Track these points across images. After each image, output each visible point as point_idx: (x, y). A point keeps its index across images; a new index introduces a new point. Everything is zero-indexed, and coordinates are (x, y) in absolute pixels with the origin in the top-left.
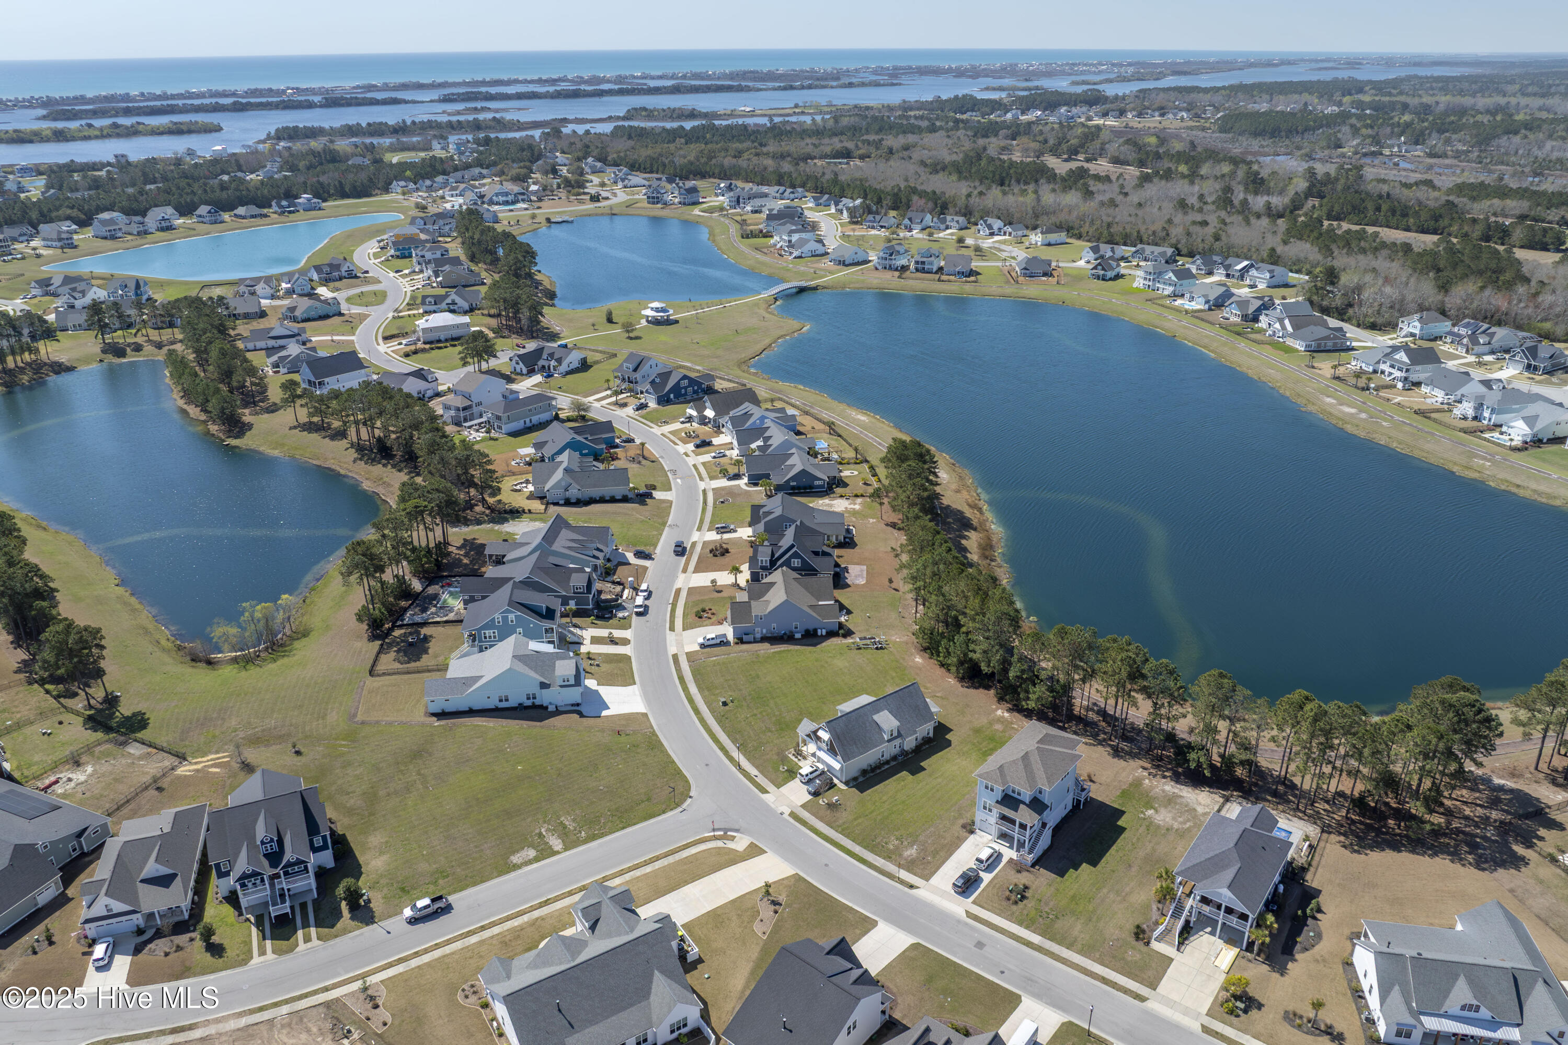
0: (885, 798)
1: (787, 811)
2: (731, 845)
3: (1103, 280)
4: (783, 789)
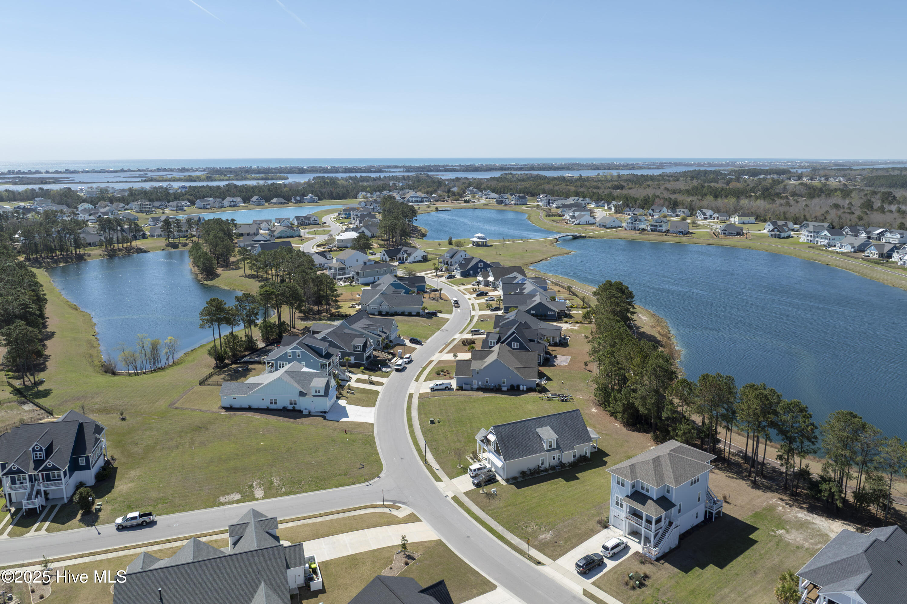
0: (535, 495)
1: (451, 495)
2: (394, 512)
3: (779, 238)
4: (455, 481)
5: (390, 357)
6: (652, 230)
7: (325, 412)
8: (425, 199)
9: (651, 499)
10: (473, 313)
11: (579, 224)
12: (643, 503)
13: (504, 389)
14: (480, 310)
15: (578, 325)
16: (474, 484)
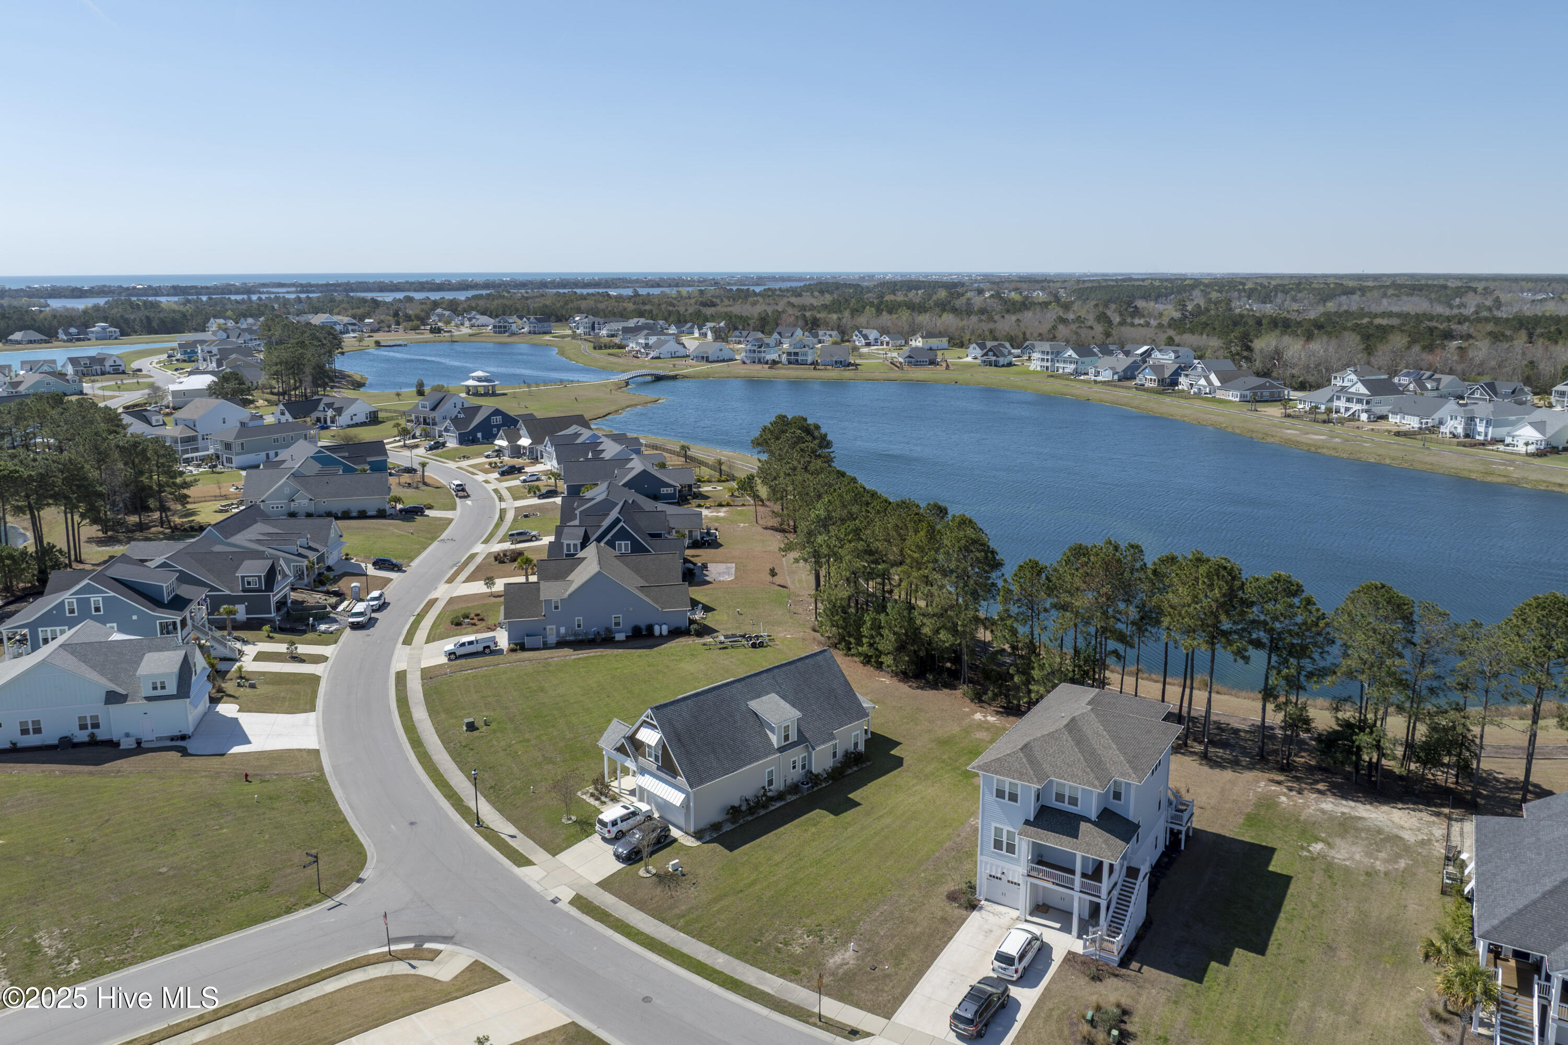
0: (778, 858)
1: (567, 895)
3: (996, 366)
4: (565, 857)
5: (333, 600)
6: (790, 363)
7: (183, 738)
8: (350, 328)
9: (1088, 820)
10: (504, 505)
11: (659, 358)
12: (1073, 832)
13: (620, 637)
14: (515, 499)
15: (724, 509)
16: (618, 857)
